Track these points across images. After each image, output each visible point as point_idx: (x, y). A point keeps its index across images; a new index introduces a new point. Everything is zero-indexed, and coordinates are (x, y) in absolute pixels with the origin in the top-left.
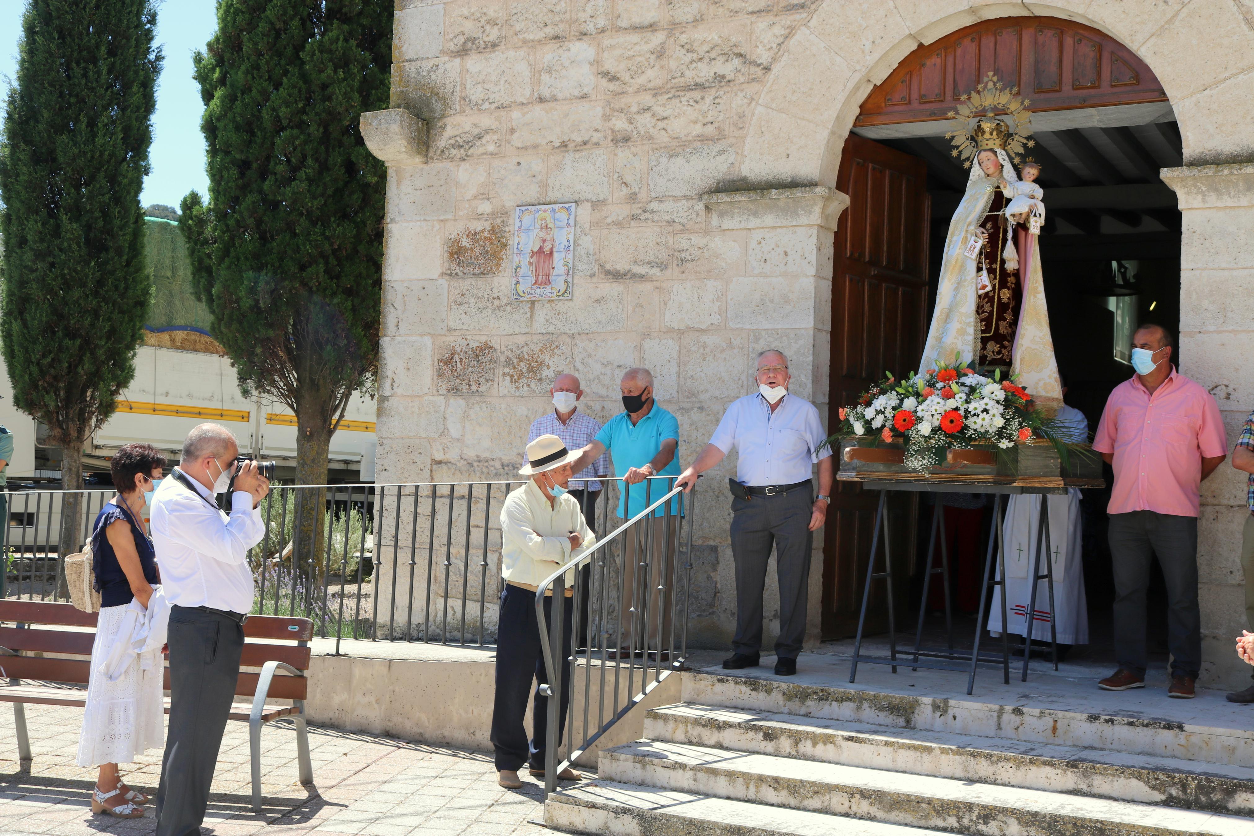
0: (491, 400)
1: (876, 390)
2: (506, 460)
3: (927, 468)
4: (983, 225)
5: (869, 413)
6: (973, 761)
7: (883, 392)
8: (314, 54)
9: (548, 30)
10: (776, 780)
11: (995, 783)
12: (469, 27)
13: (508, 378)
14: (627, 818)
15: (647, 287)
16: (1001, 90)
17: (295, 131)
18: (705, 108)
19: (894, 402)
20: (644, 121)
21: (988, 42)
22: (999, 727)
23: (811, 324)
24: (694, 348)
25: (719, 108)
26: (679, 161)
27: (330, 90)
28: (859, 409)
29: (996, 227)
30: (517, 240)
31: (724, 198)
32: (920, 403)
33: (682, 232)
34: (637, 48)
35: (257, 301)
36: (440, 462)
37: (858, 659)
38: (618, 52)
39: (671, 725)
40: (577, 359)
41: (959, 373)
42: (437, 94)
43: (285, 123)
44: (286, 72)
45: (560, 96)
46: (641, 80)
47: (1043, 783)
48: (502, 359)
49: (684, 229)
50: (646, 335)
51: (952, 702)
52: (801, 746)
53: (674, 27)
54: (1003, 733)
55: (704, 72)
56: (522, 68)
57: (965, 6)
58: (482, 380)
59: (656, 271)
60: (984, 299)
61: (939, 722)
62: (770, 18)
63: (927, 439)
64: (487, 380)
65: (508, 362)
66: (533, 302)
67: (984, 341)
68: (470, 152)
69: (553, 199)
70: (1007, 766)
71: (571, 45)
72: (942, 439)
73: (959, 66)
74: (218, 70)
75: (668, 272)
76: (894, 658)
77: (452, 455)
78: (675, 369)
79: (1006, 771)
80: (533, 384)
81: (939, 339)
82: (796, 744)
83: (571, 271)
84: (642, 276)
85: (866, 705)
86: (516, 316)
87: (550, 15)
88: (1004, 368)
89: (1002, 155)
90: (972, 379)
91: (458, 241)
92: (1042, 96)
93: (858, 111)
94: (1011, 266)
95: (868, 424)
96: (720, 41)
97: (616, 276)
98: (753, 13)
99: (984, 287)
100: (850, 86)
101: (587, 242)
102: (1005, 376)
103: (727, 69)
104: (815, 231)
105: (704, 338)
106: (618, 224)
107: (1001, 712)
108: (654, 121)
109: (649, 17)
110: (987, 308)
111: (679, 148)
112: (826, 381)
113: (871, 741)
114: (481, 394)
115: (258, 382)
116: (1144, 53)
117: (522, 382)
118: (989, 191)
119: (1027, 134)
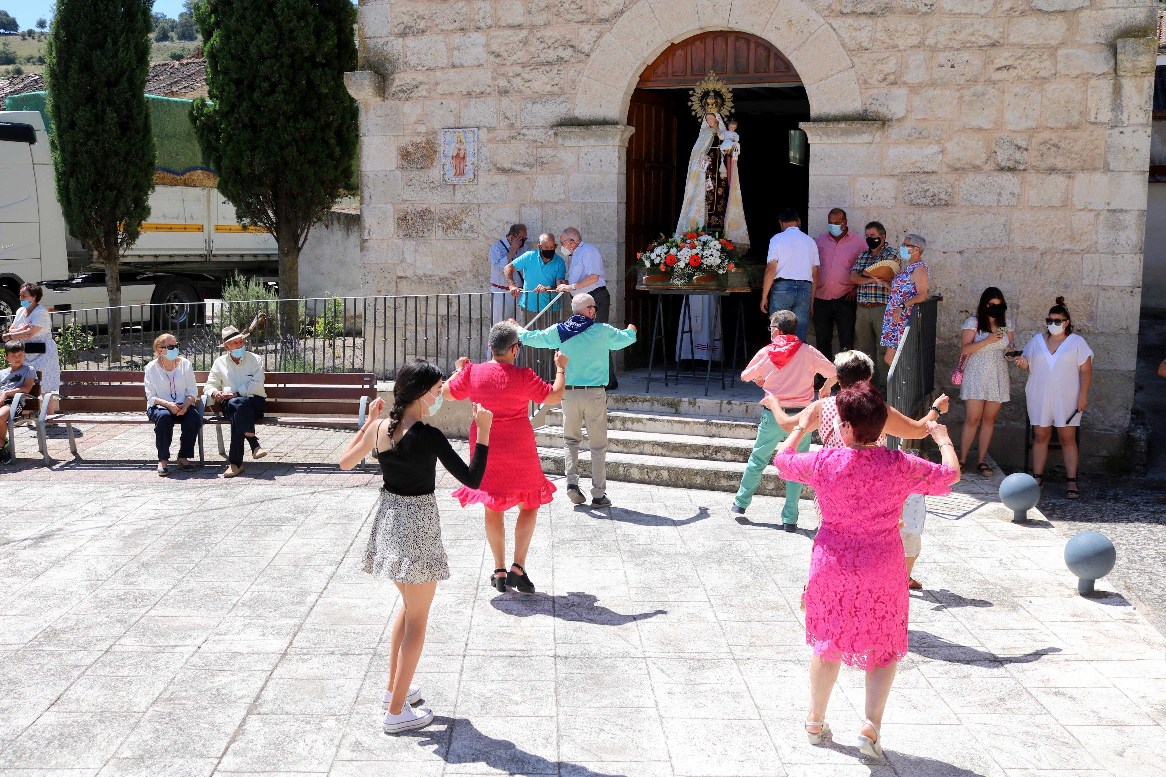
0: (432, 241)
1: (656, 244)
2: (441, 275)
3: (683, 284)
4: (708, 154)
5: (653, 256)
6: (709, 427)
7: (660, 245)
8: (283, 11)
9: (456, 24)
10: (617, 440)
11: (719, 437)
12: (407, 19)
13: (441, 229)
14: (548, 462)
15: (522, 178)
16: (718, 81)
17: (273, 60)
18: (553, 76)
19: (666, 250)
20: (517, 82)
21: (709, 42)
22: (721, 411)
23: (616, 200)
24: (550, 213)
25: (561, 76)
26: (539, 106)
27: (295, 34)
28: (648, 254)
29: (715, 155)
30: (443, 149)
31: (565, 129)
32: (679, 251)
33: (541, 147)
34: (511, 38)
35: (254, 170)
36: (401, 277)
37: (650, 380)
38: (500, 40)
40: (482, 218)
41: (699, 235)
42: (388, 59)
43: (266, 55)
44: (264, 22)
45: (465, 64)
46: (514, 58)
47: (742, 435)
48: (437, 218)
49: (542, 145)
50: (522, 205)
51: (698, 400)
52: (626, 424)
53: (532, 27)
54: (722, 414)
55: (551, 55)
56: (442, 46)
57: (697, 26)
58: (426, 230)
59: (527, 169)
60: (710, 194)
61: (692, 410)
62: (589, 26)
63: (682, 270)
64: (428, 230)
65: (441, 220)
66: (454, 185)
67: (710, 215)
68: (411, 95)
69: (464, 125)
70: (725, 428)
71: (471, 34)
72: (690, 270)
73: (694, 57)
74: (213, 16)
75: (535, 169)
76: (666, 379)
77: (409, 273)
78: (540, 224)
79: (724, 431)
80: (456, 232)
81: (687, 214)
82: (624, 423)
83: (476, 167)
84: (519, 172)
85: (656, 403)
86: (444, 193)
87: (457, 16)
88: (719, 230)
89: (718, 116)
90: (704, 238)
91: (406, 148)
92: (739, 75)
93: (638, 79)
94: (723, 176)
95: (652, 261)
96: (560, 37)
97: (503, 171)
98: (579, 22)
99: (710, 187)
100: (635, 68)
101: (485, 151)
102: (721, 235)
103: (565, 54)
104: (617, 149)
105: (556, 207)
106: (503, 141)
107: (721, 404)
108: (523, 82)
109: (518, 20)
110: (711, 198)
111: (538, 99)
112: (624, 230)
113: (660, 420)
114: (425, 238)
115: (252, 220)
116: (791, 58)
117: (450, 231)
118: (711, 135)
119: (731, 104)
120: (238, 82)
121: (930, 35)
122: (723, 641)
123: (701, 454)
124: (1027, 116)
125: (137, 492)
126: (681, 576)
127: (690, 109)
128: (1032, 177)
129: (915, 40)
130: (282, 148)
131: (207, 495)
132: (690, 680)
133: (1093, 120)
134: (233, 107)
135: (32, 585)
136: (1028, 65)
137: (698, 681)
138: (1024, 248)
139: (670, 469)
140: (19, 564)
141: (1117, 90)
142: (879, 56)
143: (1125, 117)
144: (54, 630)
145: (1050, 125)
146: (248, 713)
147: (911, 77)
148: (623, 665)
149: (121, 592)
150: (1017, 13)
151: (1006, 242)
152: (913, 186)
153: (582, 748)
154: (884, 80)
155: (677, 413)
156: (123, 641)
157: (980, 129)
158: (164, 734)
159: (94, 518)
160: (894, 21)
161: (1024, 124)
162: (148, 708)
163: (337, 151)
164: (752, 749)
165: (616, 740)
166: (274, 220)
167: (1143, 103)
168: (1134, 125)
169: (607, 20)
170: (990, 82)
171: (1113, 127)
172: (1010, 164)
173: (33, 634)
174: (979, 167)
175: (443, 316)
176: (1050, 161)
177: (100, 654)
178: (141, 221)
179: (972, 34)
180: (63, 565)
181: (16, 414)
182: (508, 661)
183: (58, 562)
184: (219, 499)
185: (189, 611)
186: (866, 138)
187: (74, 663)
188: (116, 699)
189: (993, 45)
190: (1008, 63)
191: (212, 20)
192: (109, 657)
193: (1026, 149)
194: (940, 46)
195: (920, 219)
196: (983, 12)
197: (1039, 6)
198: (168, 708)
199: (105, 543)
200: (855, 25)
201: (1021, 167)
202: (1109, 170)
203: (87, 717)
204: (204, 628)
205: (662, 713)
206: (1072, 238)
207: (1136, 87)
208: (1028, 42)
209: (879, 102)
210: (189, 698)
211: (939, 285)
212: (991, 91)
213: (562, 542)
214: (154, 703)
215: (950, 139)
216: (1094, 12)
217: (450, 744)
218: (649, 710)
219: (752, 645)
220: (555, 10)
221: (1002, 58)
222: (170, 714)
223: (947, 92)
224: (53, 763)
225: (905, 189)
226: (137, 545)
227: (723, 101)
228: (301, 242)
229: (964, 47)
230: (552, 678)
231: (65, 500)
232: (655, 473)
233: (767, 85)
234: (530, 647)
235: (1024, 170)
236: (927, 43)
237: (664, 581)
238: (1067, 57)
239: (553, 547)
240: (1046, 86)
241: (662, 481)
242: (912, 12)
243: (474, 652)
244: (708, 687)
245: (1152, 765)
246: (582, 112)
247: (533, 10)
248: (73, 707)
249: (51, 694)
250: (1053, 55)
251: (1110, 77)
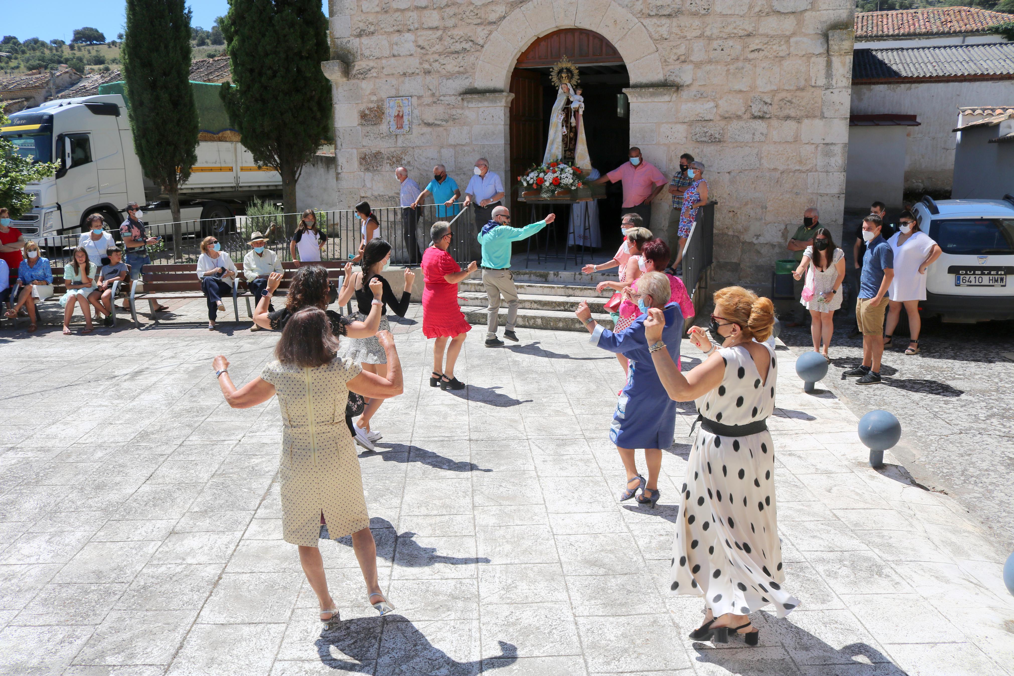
0: (382, 173)
1: (530, 170)
2: (390, 195)
3: (548, 196)
4: (563, 111)
5: (528, 179)
6: (567, 290)
7: (532, 171)
9: (395, 28)
12: (361, 25)
13: (388, 164)
15: (441, 129)
16: (569, 62)
17: (274, 56)
18: (459, 61)
19: (536, 175)
21: (562, 36)
23: (503, 143)
24: (460, 152)
25: (465, 61)
26: (451, 81)
27: (287, 37)
28: (525, 177)
29: (568, 111)
30: (388, 111)
31: (469, 96)
32: (545, 175)
33: (453, 108)
34: (431, 36)
35: (264, 129)
37: (528, 260)
38: (424, 38)
39: (470, 286)
40: (416, 156)
41: (558, 164)
42: (350, 52)
43: (269, 52)
44: (267, 30)
45: (401, 54)
46: (434, 49)
47: (589, 295)
48: (386, 157)
49: (454, 107)
50: (442, 147)
51: (560, 272)
53: (445, 29)
55: (458, 47)
56: (385, 43)
57: (554, 26)
58: (378, 165)
59: (444, 123)
60: (565, 137)
61: (556, 279)
62: (482, 27)
63: (548, 187)
64: (380, 166)
65: (388, 158)
67: (565, 151)
68: (366, 76)
71: (405, 34)
72: (553, 187)
73: (553, 46)
74: (233, 27)
75: (449, 123)
77: (369, 194)
78: (453, 159)
79: (578, 292)
81: (550, 150)
83: (411, 123)
84: (439, 125)
85: (532, 275)
86: (390, 141)
87: (395, 22)
88: (572, 160)
89: (569, 85)
90: (562, 166)
91: (364, 111)
92: (582, 58)
93: (516, 62)
94: (573, 124)
95: (528, 182)
96: (464, 35)
97: (428, 125)
98: (476, 24)
99: (564, 132)
100: (514, 54)
101: (416, 112)
102: (573, 164)
103: (467, 46)
104: (503, 108)
105: (464, 148)
106: (428, 105)
107: (575, 275)
108: (440, 65)
109: (435, 24)
110: (566, 139)
111: (450, 76)
112: (509, 162)
113: (535, 287)
114: (378, 171)
115: (264, 162)
116: (617, 46)
117: (394, 166)
118: (565, 98)
119: (578, 77)
120: (252, 71)
121: (707, 29)
122: (578, 428)
123: (562, 308)
124: (771, 82)
125: (196, 342)
126: (550, 386)
127: (550, 81)
128: (774, 122)
129: (698, 33)
130: (282, 114)
131: (241, 343)
132: (557, 452)
133: (813, 84)
134: (249, 88)
135: (131, 404)
136: (771, 48)
137: (562, 453)
138: (769, 169)
139: (542, 318)
140: (122, 391)
141: (829, 64)
142: (674, 44)
143: (834, 82)
144: (146, 432)
145: (786, 88)
146: (273, 482)
147: (695, 57)
148: (514, 444)
149: (188, 407)
150: (764, 14)
151: (758, 165)
152: (697, 129)
153: (488, 498)
154: (678, 59)
155: (546, 281)
156: (191, 438)
157: (741, 91)
158: (220, 496)
159: (169, 360)
160: (684, 21)
161: (769, 88)
162: (208, 480)
163: (319, 115)
164: (597, 495)
165: (510, 492)
166: (278, 161)
167: (846, 73)
168: (839, 87)
169: (495, 23)
170: (747, 60)
171: (827, 89)
172: (760, 114)
173: (133, 436)
174: (740, 116)
175: (391, 222)
176: (786, 112)
177: (176, 447)
178: (191, 165)
179: (735, 28)
180: (150, 391)
181: (116, 295)
182: (439, 444)
183: (147, 389)
184: (249, 345)
185: (232, 418)
186: (667, 98)
187: (160, 453)
188: (188, 475)
189: (748, 35)
190: (759, 47)
191: (233, 29)
192: (182, 449)
193: (771, 104)
194: (714, 36)
195: (702, 151)
196: (742, 13)
197: (778, 9)
198: (221, 480)
199: (177, 376)
200: (658, 23)
201: (768, 116)
202: (824, 117)
203: (170, 487)
204: (243, 429)
205: (539, 474)
206: (800, 162)
207: (841, 62)
208: (771, 33)
209: (674, 74)
210: (234, 473)
211: (715, 194)
212: (748, 66)
213: (473, 367)
214: (212, 476)
215: (721, 98)
216: (814, 13)
217: (403, 497)
218: (531, 472)
219: (596, 429)
220: (460, 16)
221: (755, 43)
222: (223, 483)
223: (719, 67)
224: (150, 516)
225: (693, 131)
226: (198, 377)
227: (572, 75)
228: (297, 176)
229: (730, 37)
230: (468, 453)
231: (149, 349)
232: (533, 321)
233: (601, 64)
234: (454, 434)
235: (770, 118)
236: (705, 35)
237: (539, 390)
238: (797, 43)
239: (467, 370)
240: (783, 62)
241: (537, 325)
242: (695, 14)
243: (417, 439)
244: (569, 457)
245: (848, 497)
246: (480, 84)
247: (445, 17)
248: (160, 481)
249: (146, 473)
250: (788, 42)
251: (824, 56)
